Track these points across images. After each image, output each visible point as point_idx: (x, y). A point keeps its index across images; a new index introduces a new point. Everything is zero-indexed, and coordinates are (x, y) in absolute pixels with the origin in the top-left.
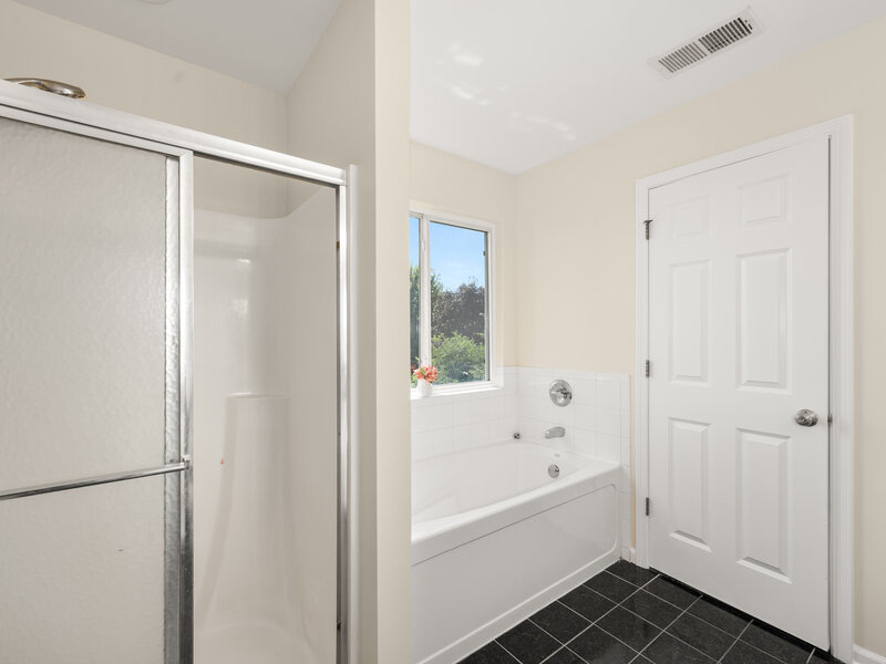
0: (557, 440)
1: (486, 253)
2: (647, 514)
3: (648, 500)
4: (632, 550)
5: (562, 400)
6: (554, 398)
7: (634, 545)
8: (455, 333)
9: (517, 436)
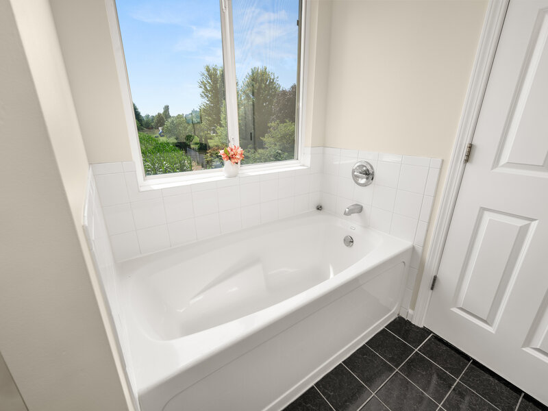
0: (355, 216)
1: (299, 23)
2: (432, 289)
3: (435, 278)
4: (410, 311)
5: (363, 181)
6: (355, 178)
7: (413, 308)
8: (287, 121)
9: (319, 208)
